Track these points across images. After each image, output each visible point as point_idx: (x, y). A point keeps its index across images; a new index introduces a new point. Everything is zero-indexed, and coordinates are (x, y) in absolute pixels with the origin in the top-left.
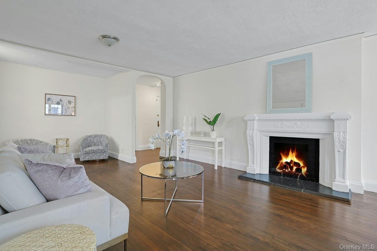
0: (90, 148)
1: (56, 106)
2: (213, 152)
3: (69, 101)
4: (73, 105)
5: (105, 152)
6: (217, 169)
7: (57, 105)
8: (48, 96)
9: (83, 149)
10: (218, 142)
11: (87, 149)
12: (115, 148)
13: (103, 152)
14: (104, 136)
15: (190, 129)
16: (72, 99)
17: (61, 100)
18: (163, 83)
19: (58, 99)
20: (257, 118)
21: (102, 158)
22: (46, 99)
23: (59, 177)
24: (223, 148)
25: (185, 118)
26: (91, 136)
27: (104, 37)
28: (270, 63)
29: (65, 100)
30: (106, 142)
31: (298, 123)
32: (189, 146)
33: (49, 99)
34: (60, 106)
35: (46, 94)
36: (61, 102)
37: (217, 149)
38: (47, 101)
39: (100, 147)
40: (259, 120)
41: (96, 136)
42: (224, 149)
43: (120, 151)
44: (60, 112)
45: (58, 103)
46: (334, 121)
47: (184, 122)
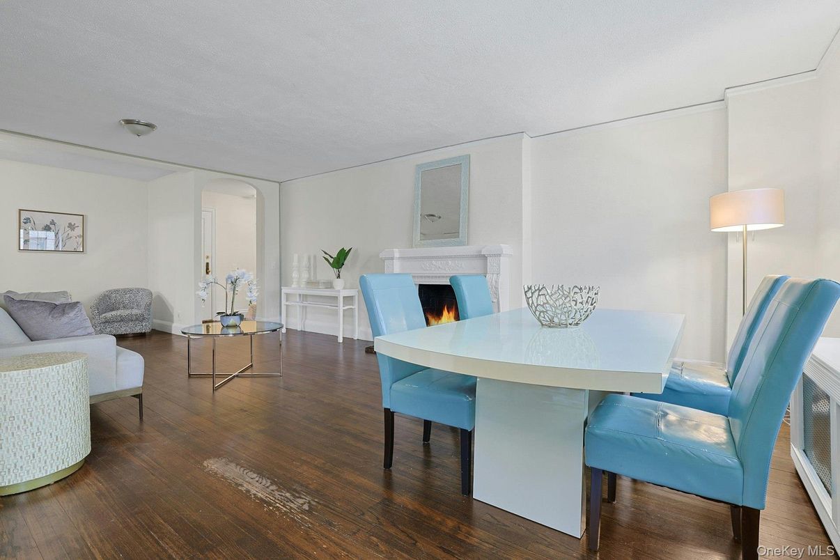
0: (114, 313)
1: (42, 234)
2: (336, 313)
3: (70, 224)
4: (78, 231)
5: (144, 319)
6: (341, 341)
7: (44, 232)
8: (24, 215)
9: (100, 314)
10: (344, 297)
11: (109, 315)
12: (166, 313)
13: (140, 319)
14: (144, 290)
15: (305, 276)
16: (77, 221)
17: (53, 223)
18: (259, 193)
19: (47, 219)
20: (397, 255)
21: (138, 330)
22: (22, 221)
23: (50, 314)
24: (356, 307)
25: (296, 257)
26: (117, 291)
27: (128, 122)
28: (419, 166)
29: (62, 222)
30: (147, 300)
31: (450, 262)
32: (306, 307)
33: (27, 220)
34: (51, 235)
35: (20, 210)
36: (52, 226)
37: (341, 308)
38: (22, 224)
39: (135, 311)
40: (401, 258)
41: (126, 291)
42: (357, 310)
43: (175, 318)
44: (50, 245)
45: (47, 228)
46: (487, 257)
47: (295, 263)
